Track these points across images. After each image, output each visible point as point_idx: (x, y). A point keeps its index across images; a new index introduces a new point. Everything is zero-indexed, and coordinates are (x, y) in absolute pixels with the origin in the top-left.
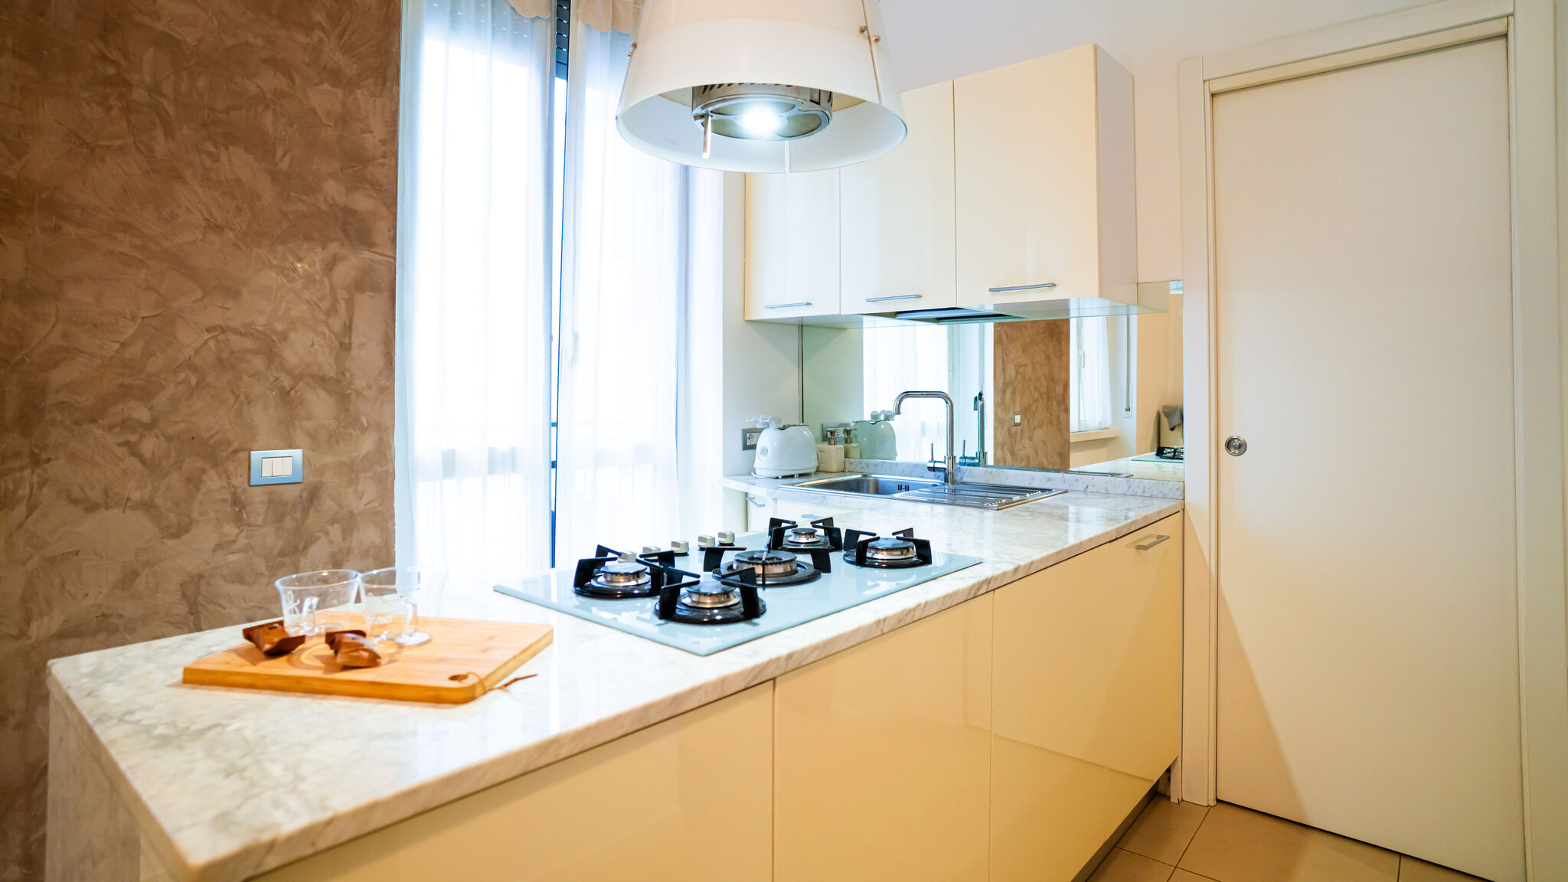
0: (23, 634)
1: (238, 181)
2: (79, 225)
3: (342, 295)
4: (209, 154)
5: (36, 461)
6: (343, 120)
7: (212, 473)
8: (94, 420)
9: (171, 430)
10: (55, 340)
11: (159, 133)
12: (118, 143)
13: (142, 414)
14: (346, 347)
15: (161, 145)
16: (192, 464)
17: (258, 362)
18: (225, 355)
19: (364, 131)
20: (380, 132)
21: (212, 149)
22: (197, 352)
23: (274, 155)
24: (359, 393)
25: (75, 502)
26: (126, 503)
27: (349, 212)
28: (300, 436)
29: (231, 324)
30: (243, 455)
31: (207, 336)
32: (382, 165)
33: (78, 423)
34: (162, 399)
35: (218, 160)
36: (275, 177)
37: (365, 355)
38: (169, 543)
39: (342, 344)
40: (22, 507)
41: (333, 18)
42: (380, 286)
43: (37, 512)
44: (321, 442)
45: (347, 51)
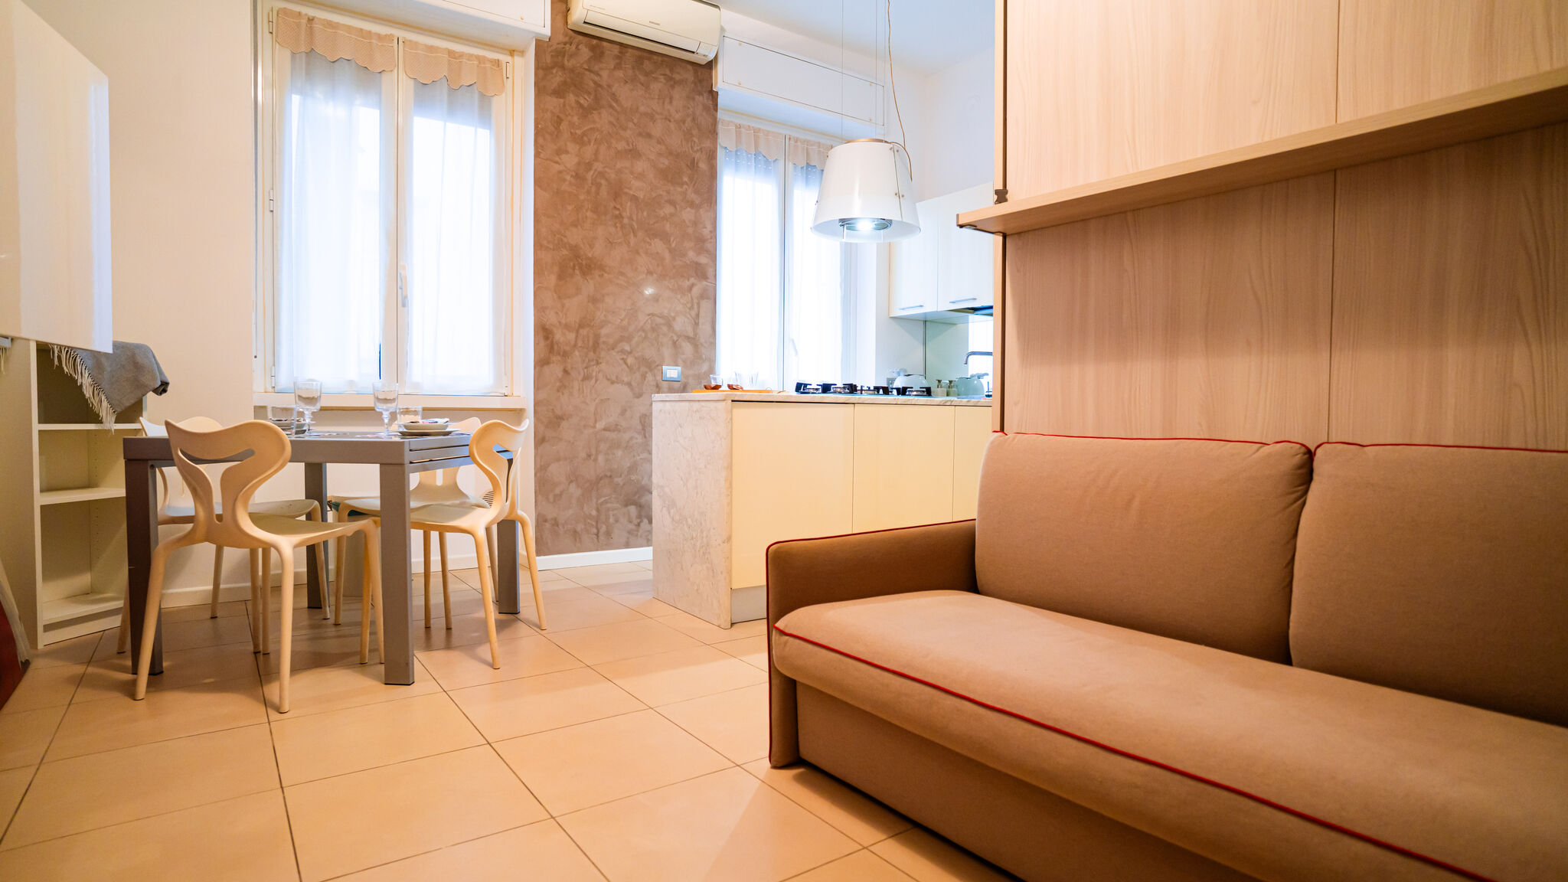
0: (594, 427)
1: (657, 253)
2: (608, 274)
3: (695, 301)
5: (598, 363)
6: (695, 224)
7: (650, 372)
8: (613, 349)
9: (636, 355)
10: (602, 318)
11: (632, 236)
12: (619, 241)
13: (627, 348)
14: (697, 324)
15: (633, 240)
16: (643, 369)
17: (665, 329)
18: (654, 326)
19: (704, 228)
20: (709, 227)
22: (645, 323)
23: (670, 241)
24: (702, 345)
25: (608, 380)
26: (623, 383)
27: (697, 264)
28: (680, 361)
30: (659, 367)
31: (648, 317)
32: (711, 242)
33: (609, 350)
34: (634, 342)
35: (650, 244)
36: (670, 250)
37: (704, 327)
38: (636, 400)
39: (696, 321)
40: (594, 380)
41: (691, 179)
42: (710, 296)
43: (598, 382)
44: (688, 365)
45: (697, 192)
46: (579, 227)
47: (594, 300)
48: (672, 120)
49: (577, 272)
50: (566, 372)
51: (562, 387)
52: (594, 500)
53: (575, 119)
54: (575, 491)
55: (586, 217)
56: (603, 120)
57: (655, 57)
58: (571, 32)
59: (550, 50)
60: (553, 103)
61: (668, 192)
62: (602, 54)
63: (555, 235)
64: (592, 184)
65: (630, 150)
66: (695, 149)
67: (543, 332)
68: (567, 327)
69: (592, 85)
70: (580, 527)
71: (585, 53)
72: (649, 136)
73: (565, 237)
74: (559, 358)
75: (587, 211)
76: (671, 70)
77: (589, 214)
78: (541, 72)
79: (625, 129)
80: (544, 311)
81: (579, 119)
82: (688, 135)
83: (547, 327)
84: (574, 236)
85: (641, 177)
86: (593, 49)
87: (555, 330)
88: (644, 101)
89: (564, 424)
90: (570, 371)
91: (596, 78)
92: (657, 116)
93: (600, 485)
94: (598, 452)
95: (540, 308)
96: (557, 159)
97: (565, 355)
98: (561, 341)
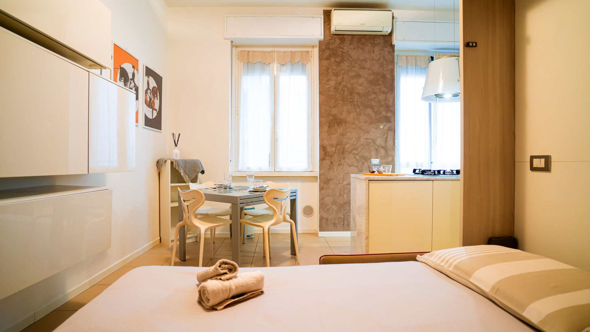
0: (343, 183)
1: (369, 114)
2: (348, 124)
3: (386, 132)
4: (365, 110)
5: (344, 159)
7: (366, 162)
8: (350, 153)
9: (360, 155)
10: (346, 141)
11: (358, 108)
12: (352, 111)
13: (356, 152)
14: (386, 141)
15: (358, 110)
16: (363, 160)
17: (372, 144)
18: (367, 143)
19: (389, 101)
20: (392, 101)
21: (365, 109)
22: (363, 142)
23: (374, 109)
24: (389, 149)
25: (348, 165)
26: (354, 166)
27: (387, 117)
28: (379, 157)
29: (368, 138)
30: (370, 160)
31: (365, 140)
32: (392, 107)
33: (348, 154)
34: (359, 150)
36: (374, 112)
37: (390, 142)
39: (386, 140)
40: (342, 166)
41: (383, 82)
42: (392, 130)
43: (344, 167)
44: (382, 158)
45: (385, 87)
46: (336, 107)
47: (342, 135)
48: (374, 60)
49: (336, 125)
50: (331, 163)
51: (329, 169)
52: (342, 212)
53: (334, 67)
54: (335, 208)
55: (339, 103)
56: (345, 66)
57: (366, 37)
58: (332, 35)
59: (324, 43)
60: (326, 63)
61: (373, 89)
62: (344, 40)
63: (327, 112)
64: (341, 90)
65: (357, 75)
66: (385, 70)
67: (323, 148)
68: (332, 146)
69: (341, 53)
70: (337, 222)
71: (338, 41)
72: (364, 68)
73: (331, 112)
74: (329, 157)
75: (339, 101)
76: (374, 41)
77: (340, 102)
78: (321, 52)
79: (354, 67)
80: (323, 141)
81: (336, 67)
82: (381, 65)
83: (324, 146)
84: (334, 111)
85: (361, 85)
86: (341, 39)
87: (327, 147)
88: (362, 55)
89: (331, 182)
90: (333, 162)
91: (342, 50)
92: (368, 60)
93: (345, 206)
94: (344, 193)
95: (321, 139)
96: (328, 83)
97: (331, 156)
98: (330, 151)
